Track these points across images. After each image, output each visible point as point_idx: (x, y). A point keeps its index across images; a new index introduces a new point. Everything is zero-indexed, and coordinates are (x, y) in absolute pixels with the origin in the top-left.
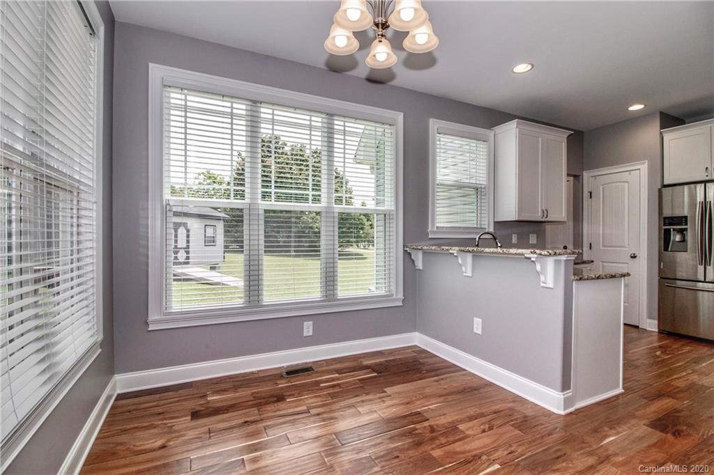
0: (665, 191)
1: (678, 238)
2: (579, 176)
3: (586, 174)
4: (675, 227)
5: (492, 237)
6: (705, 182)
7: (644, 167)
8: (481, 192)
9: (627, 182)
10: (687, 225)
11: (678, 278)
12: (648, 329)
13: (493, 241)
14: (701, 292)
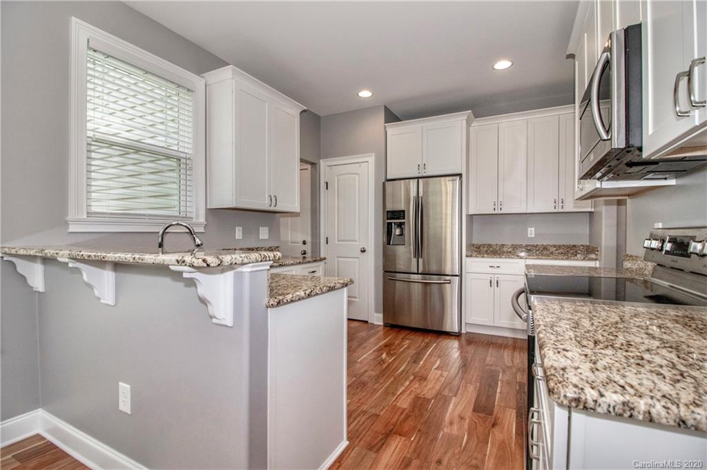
0: (388, 184)
1: (398, 232)
2: (316, 164)
3: (323, 164)
4: (395, 221)
5: (188, 231)
6: (418, 178)
7: (371, 159)
8: (186, 164)
9: (358, 174)
10: (404, 219)
11: (397, 271)
12: (376, 323)
13: (188, 237)
14: (412, 283)
